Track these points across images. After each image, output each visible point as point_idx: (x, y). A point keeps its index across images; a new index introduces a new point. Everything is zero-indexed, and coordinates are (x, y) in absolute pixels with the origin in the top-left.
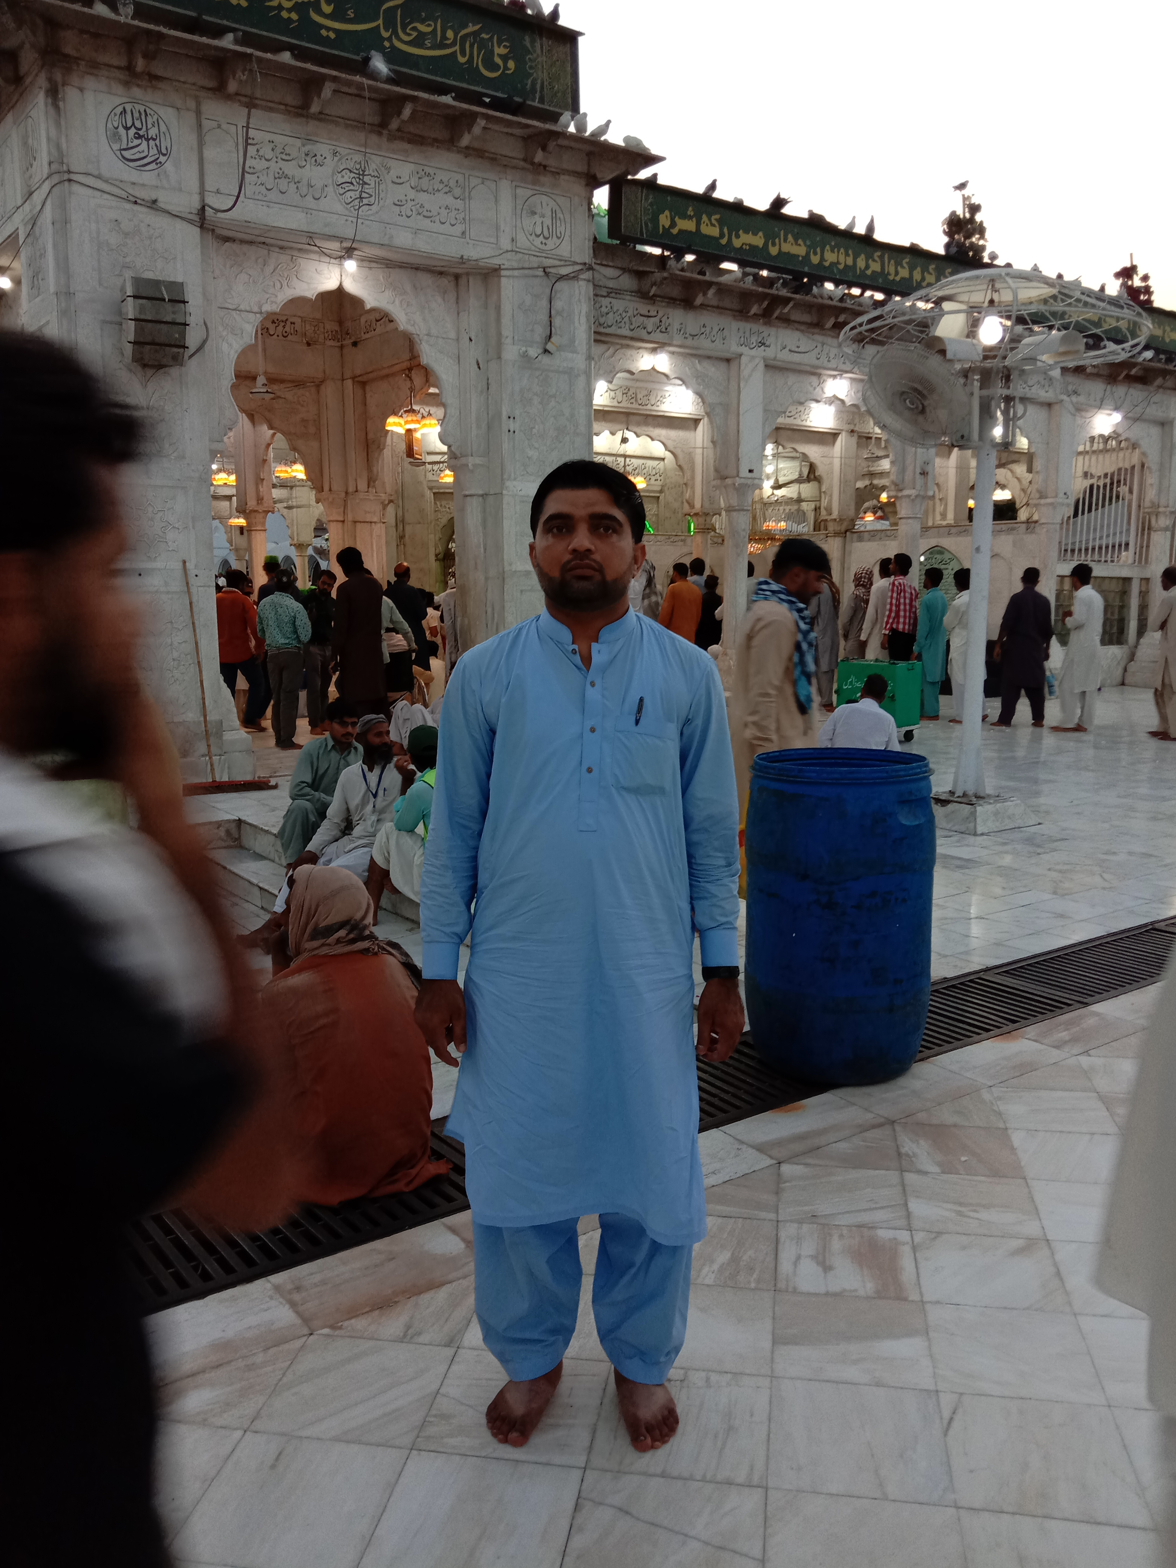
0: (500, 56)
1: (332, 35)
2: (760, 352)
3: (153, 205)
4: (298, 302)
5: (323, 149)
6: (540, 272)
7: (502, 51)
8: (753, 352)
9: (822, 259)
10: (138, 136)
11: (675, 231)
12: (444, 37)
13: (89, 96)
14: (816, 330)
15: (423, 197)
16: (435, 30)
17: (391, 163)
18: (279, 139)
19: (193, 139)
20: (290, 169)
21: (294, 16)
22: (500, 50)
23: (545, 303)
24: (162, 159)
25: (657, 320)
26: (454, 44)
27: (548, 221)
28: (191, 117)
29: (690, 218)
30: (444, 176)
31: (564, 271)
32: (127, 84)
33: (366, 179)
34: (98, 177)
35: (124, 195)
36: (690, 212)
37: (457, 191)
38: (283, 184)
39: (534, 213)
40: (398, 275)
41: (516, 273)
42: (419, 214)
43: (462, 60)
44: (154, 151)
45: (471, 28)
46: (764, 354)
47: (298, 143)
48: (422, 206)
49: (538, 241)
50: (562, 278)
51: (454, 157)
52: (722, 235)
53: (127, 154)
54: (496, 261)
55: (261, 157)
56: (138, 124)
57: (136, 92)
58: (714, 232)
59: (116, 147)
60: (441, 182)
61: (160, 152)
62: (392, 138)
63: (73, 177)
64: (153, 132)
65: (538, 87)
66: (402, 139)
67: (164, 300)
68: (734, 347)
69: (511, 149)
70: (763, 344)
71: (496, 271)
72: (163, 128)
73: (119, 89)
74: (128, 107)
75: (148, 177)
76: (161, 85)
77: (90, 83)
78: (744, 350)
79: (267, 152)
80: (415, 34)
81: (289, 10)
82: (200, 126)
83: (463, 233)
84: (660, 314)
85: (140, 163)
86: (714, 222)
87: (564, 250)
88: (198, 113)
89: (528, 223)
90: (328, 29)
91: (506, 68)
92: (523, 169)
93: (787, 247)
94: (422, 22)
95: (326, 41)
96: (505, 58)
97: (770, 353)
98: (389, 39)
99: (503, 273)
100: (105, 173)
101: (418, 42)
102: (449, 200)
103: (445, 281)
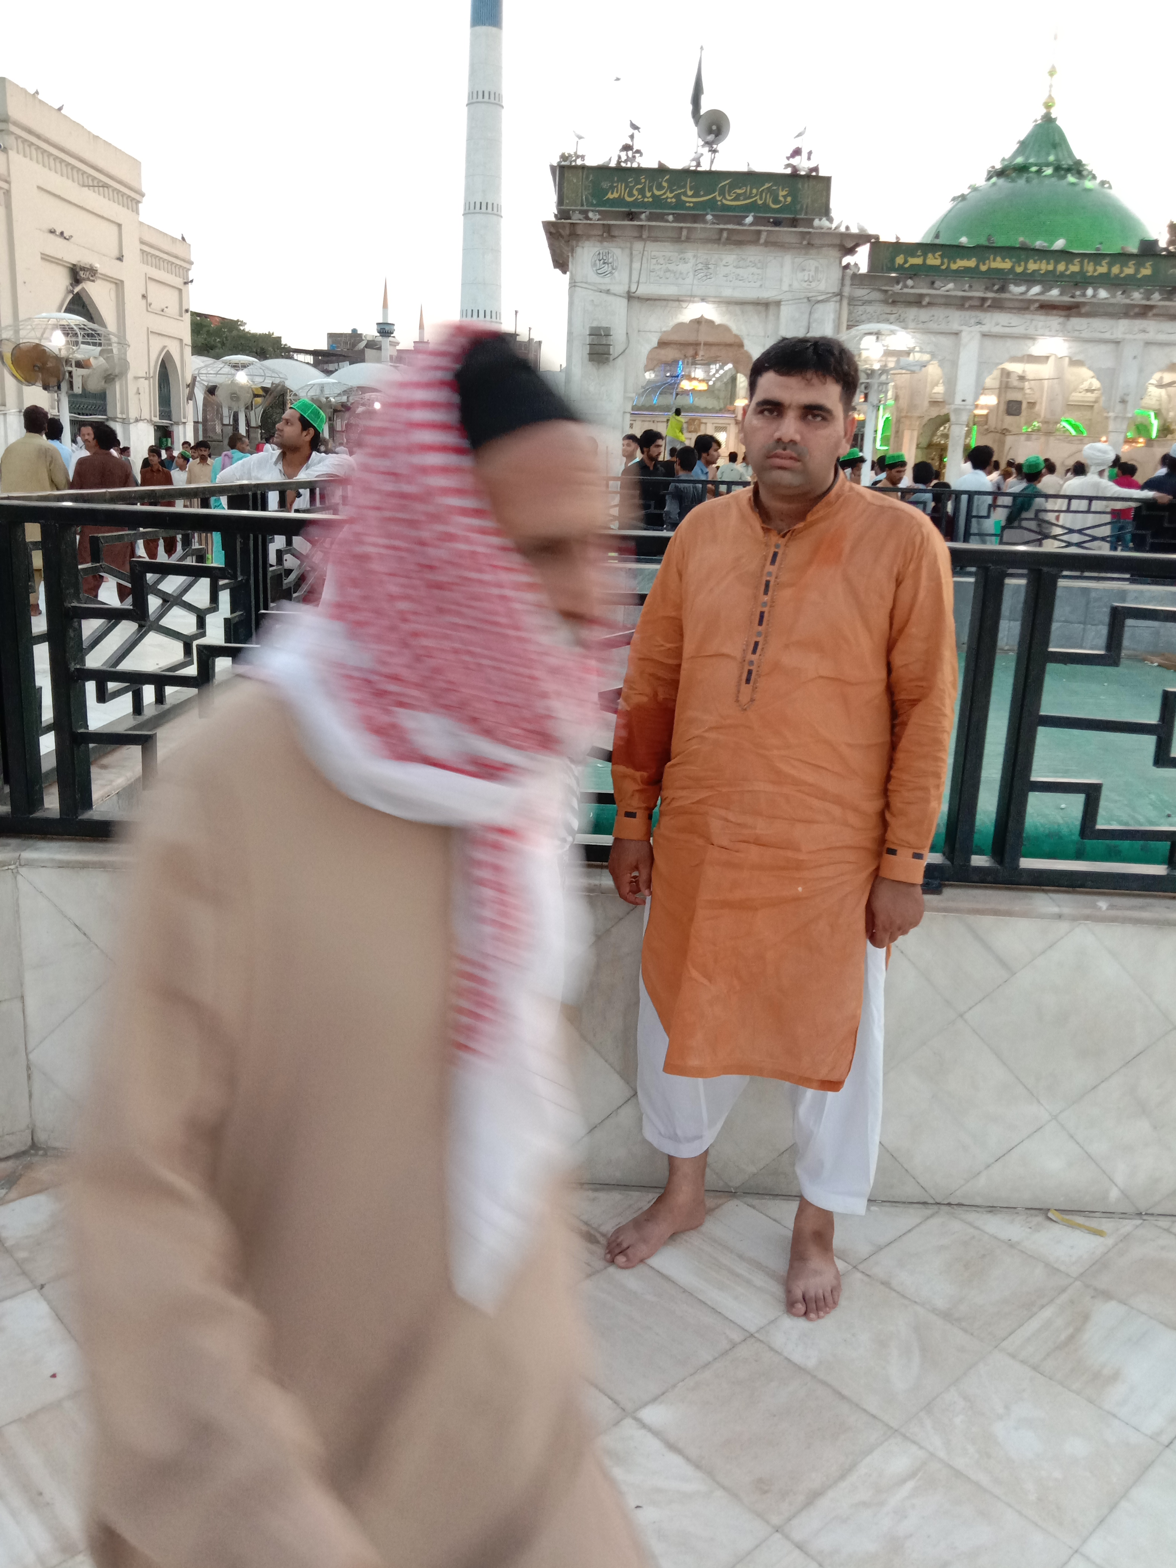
0: (783, 196)
1: (692, 205)
2: (978, 328)
3: (608, 292)
4: (681, 325)
5: (689, 255)
6: (806, 300)
7: (784, 193)
8: (970, 329)
9: (1026, 268)
10: (604, 263)
11: (907, 265)
12: (751, 193)
13: (586, 249)
14: (1027, 312)
15: (739, 271)
16: (746, 191)
17: (723, 256)
18: (668, 254)
19: (627, 260)
20: (672, 267)
21: (674, 200)
22: (782, 193)
23: (806, 316)
24: (614, 271)
25: (897, 315)
26: (756, 196)
27: (812, 273)
28: (627, 251)
29: (919, 256)
30: (752, 259)
31: (820, 298)
32: (601, 242)
33: (710, 266)
34: (586, 283)
35: (595, 288)
36: (919, 253)
37: (759, 265)
38: (668, 274)
39: (804, 270)
40: (732, 308)
41: (790, 302)
42: (737, 279)
43: (760, 202)
44: (610, 268)
45: (767, 185)
46: (981, 329)
47: (676, 254)
48: (738, 275)
49: (805, 284)
50: (818, 302)
51: (759, 248)
52: (942, 264)
53: (599, 272)
54: (778, 298)
55: (658, 264)
56: (605, 258)
57: (605, 244)
58: (938, 262)
59: (595, 269)
60: (750, 262)
61: (613, 269)
62: (725, 244)
63: (577, 284)
64: (610, 260)
65: (805, 207)
66: (730, 244)
67: (601, 335)
68: (955, 327)
69: (793, 239)
70: (980, 323)
71: (778, 303)
72: (615, 258)
73: (598, 244)
74: (601, 252)
75: (607, 280)
76: (615, 239)
77: (587, 244)
78: (964, 328)
79: (661, 261)
80: (735, 195)
81: (671, 198)
82: (631, 254)
83: (761, 286)
84: (900, 312)
85: (604, 274)
86: (937, 257)
87: (822, 286)
88: (631, 249)
89: (800, 275)
90: (690, 202)
91: (786, 201)
92: (799, 248)
93: (994, 265)
94: (740, 188)
95: (689, 208)
96: (785, 197)
97: (985, 329)
98: (721, 201)
99: (782, 303)
100: (589, 281)
101: (737, 198)
102: (754, 270)
103: (760, 308)
